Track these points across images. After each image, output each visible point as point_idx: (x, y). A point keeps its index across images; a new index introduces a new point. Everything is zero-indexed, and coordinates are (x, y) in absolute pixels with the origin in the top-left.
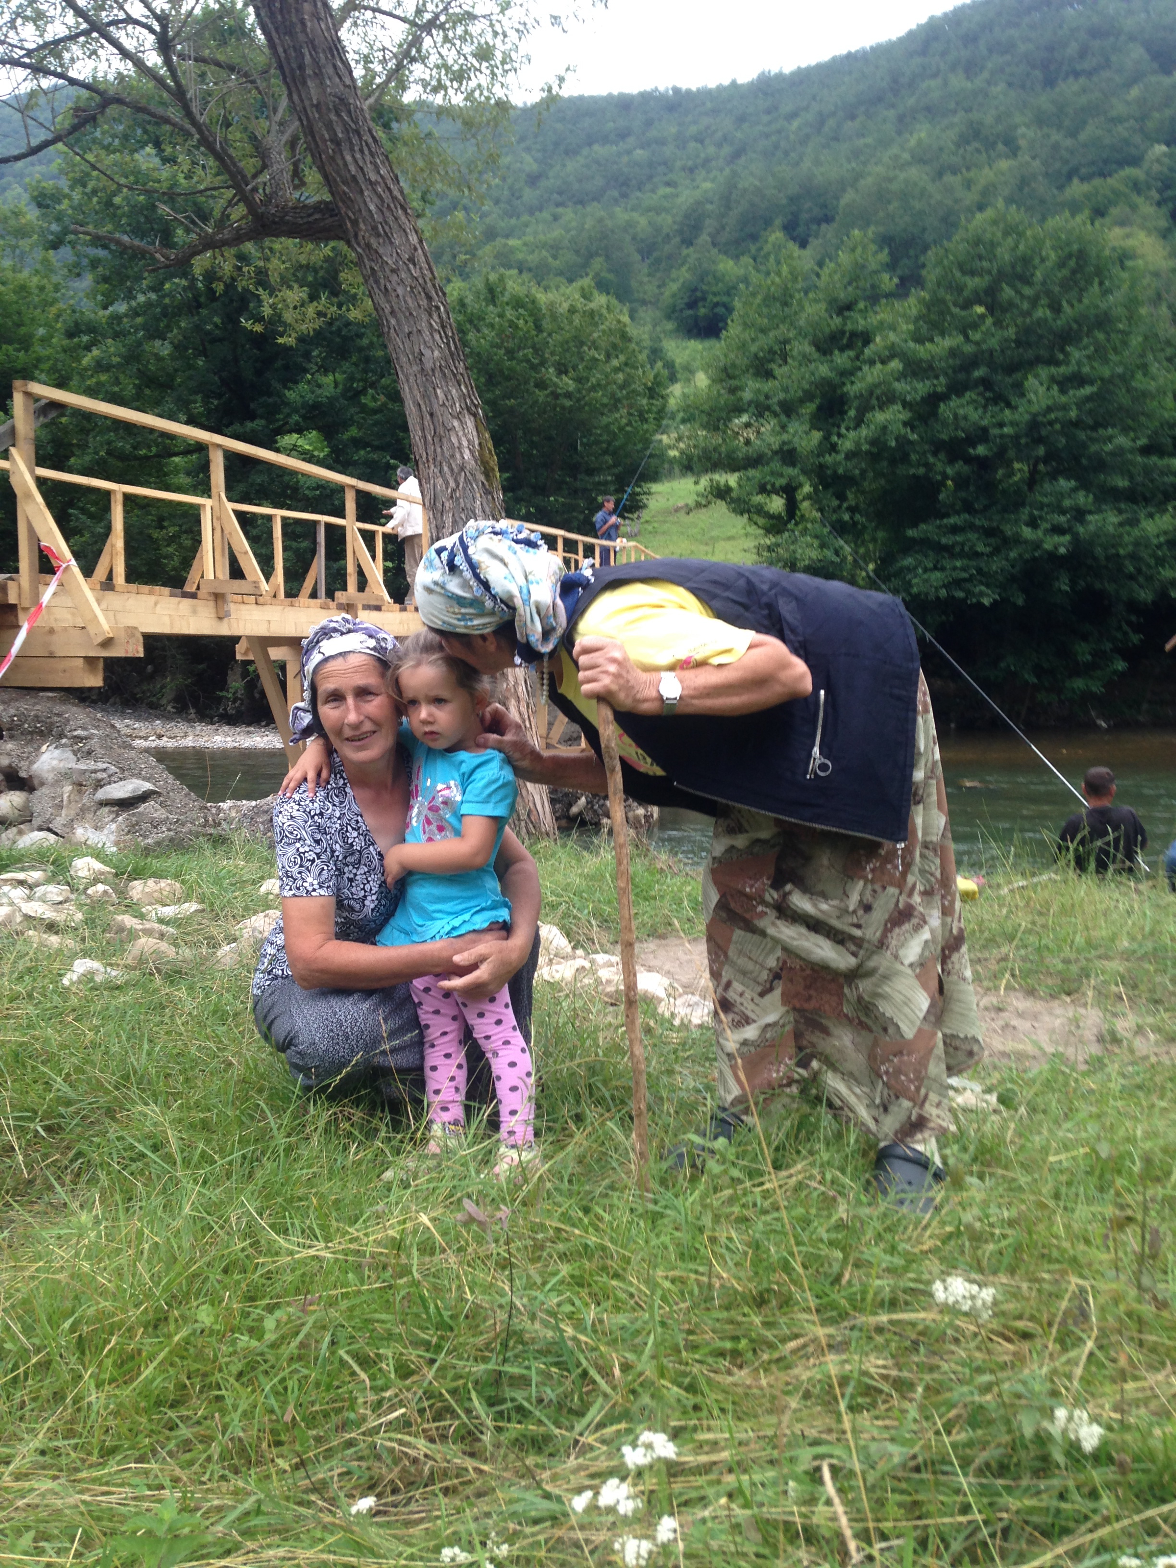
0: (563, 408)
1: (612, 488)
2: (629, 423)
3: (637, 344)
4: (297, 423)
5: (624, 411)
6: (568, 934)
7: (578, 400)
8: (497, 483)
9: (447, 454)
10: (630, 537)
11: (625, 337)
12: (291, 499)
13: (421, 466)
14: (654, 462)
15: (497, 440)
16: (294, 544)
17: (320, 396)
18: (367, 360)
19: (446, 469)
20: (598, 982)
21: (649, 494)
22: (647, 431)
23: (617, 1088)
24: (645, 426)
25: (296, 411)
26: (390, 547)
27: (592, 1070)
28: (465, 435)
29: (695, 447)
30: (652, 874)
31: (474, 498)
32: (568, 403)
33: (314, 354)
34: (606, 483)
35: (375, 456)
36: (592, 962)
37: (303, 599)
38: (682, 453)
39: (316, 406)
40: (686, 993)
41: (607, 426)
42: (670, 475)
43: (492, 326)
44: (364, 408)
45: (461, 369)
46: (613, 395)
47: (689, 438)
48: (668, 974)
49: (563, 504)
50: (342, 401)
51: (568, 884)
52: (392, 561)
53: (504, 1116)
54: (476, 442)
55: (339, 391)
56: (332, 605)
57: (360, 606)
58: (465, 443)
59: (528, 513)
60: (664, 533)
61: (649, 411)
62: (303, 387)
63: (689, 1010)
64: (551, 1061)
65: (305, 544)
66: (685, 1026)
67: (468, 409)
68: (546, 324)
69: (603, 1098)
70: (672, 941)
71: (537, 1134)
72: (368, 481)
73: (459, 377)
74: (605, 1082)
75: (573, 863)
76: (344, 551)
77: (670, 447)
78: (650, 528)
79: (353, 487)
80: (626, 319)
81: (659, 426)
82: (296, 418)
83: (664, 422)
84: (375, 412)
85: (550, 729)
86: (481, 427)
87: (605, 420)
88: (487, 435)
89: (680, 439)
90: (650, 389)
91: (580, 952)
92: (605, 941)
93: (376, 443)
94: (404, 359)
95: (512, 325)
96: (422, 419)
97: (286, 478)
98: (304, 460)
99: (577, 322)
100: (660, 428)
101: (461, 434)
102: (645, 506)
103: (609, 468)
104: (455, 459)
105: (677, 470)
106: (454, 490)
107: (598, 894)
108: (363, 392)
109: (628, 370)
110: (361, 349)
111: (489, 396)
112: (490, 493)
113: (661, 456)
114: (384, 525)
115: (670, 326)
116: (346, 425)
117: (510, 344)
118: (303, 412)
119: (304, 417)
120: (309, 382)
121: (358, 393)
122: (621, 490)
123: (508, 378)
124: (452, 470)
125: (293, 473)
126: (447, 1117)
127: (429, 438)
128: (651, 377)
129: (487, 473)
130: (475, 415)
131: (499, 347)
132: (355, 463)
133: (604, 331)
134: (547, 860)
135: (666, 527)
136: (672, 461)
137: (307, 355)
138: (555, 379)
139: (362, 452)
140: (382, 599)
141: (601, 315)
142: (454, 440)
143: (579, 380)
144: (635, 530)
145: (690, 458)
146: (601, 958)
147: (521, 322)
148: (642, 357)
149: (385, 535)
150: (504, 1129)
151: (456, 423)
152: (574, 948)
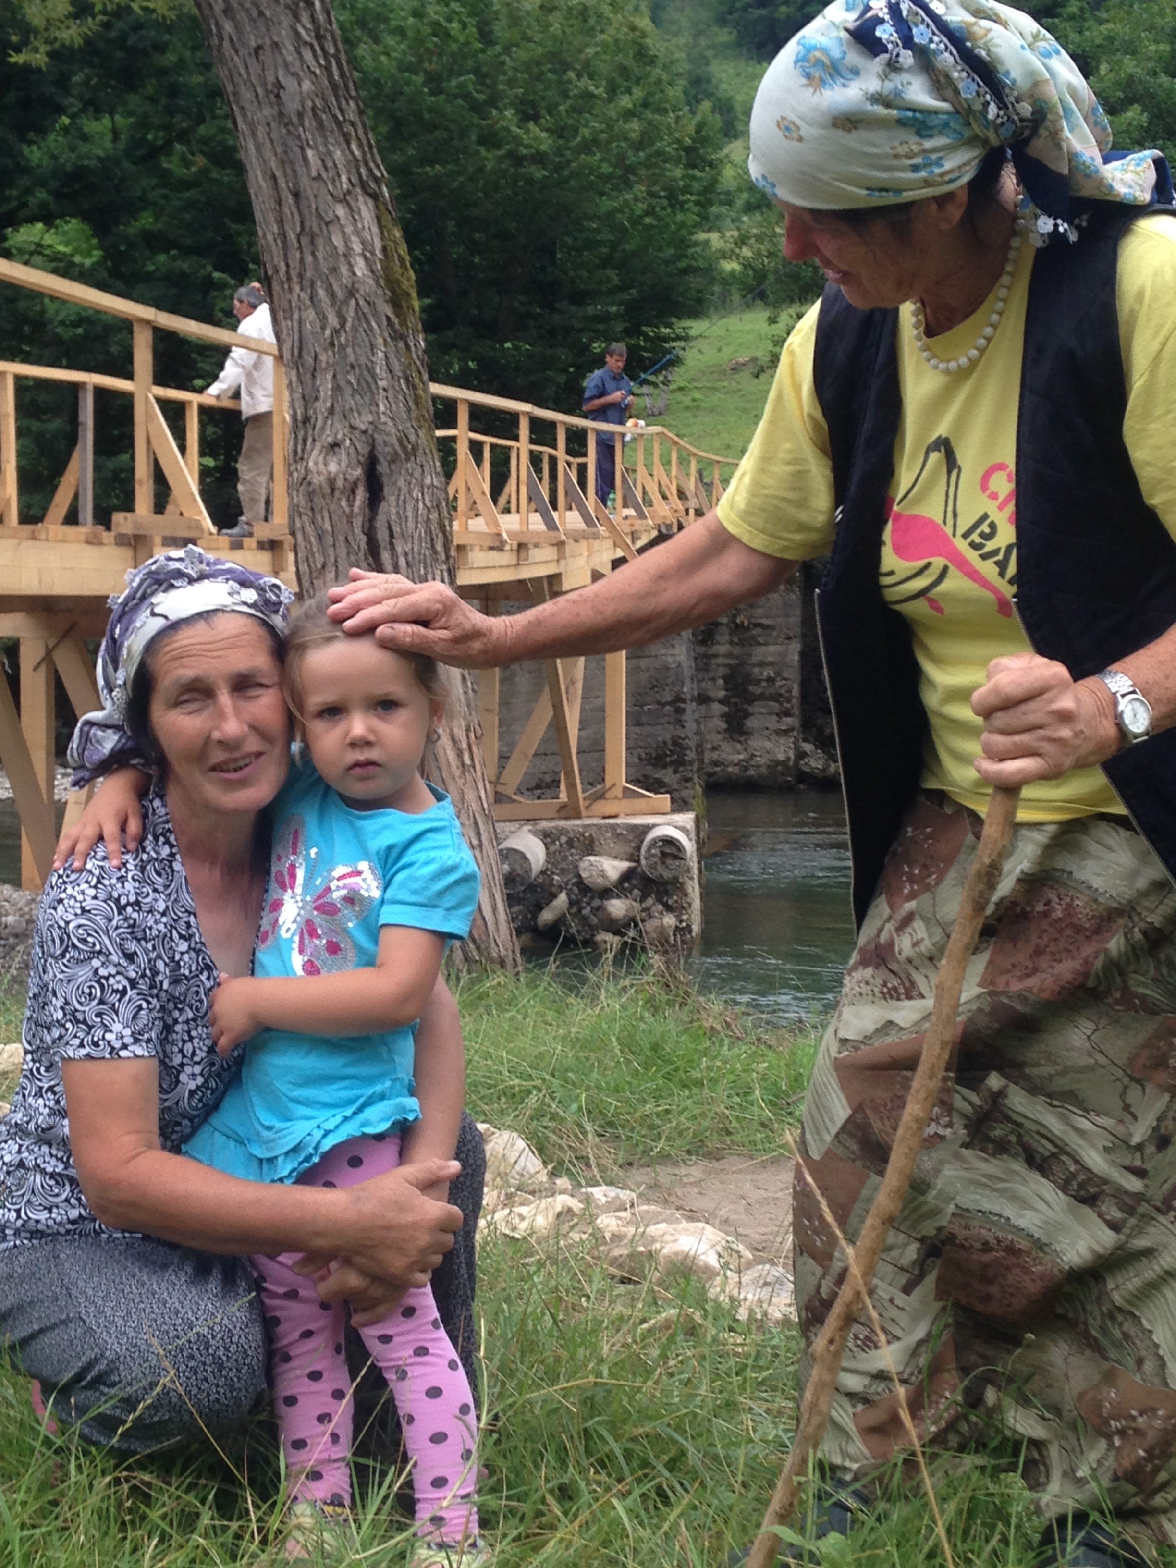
0: (530, 181)
1: (619, 327)
2: (650, 212)
3: (665, 67)
4: (43, 205)
5: (640, 189)
6: (541, 1148)
7: (559, 167)
8: (414, 321)
9: (324, 267)
10: (651, 416)
11: (642, 55)
12: (30, 341)
13: (276, 287)
14: (695, 281)
15: (412, 239)
16: (35, 425)
17: (87, 156)
18: (173, 92)
19: (322, 293)
20: (597, 1236)
21: (686, 338)
22: (682, 225)
23: (634, 1439)
24: (680, 217)
25: (43, 184)
26: (210, 430)
27: (590, 1405)
28: (357, 232)
29: (770, 255)
30: (695, 1039)
31: (372, 347)
32: (539, 173)
33: (77, 78)
34: (606, 318)
35: (185, 266)
36: (588, 1200)
37: (53, 525)
38: (747, 265)
39: (78, 175)
40: (762, 1261)
41: (610, 215)
42: (724, 306)
43: (401, 32)
44: (165, 178)
45: (352, 115)
46: (621, 159)
47: (759, 239)
48: (725, 1224)
49: (529, 356)
50: (127, 165)
51: (541, 1056)
52: (214, 455)
53: (423, 1491)
54: (378, 245)
55: (121, 146)
56: (108, 537)
57: (158, 540)
58: (357, 247)
59: (465, 370)
60: (712, 410)
61: (686, 190)
62: (55, 141)
63: (765, 1293)
64: (511, 1385)
65: (56, 424)
66: (758, 1324)
67: (364, 186)
68: (501, 30)
69: (610, 1456)
70: (732, 1163)
71: (484, 1523)
72: (173, 311)
73: (348, 128)
74: (612, 1427)
75: (550, 1016)
76: (131, 438)
77: (724, 255)
78: (687, 401)
79: (148, 322)
80: (644, 22)
81: (705, 217)
82: (41, 195)
83: (714, 210)
84: (188, 184)
85: (502, 767)
86: (387, 219)
87: (606, 205)
88: (397, 233)
89: (742, 241)
90: (688, 150)
91: (563, 1182)
92: (607, 1162)
93: (188, 241)
94: (246, 95)
95: (438, 30)
96: (279, 203)
97: (22, 304)
98: (55, 271)
99: (555, 28)
100: (706, 222)
101: (349, 229)
102: (676, 362)
103: (613, 291)
104: (339, 276)
105: (736, 298)
106: (336, 332)
107: (595, 1075)
108: (166, 148)
109: (649, 115)
110: (162, 72)
111: (397, 157)
112: (403, 338)
113: (709, 271)
114: (200, 391)
115: (724, 36)
116: (133, 208)
117: (433, 66)
118: (55, 184)
119: (58, 195)
120: (66, 130)
121: (154, 153)
122: (633, 331)
123: (431, 127)
124: (333, 295)
125: (35, 295)
126: (321, 1490)
127: (292, 236)
128: (691, 128)
129: (397, 302)
130: (375, 197)
131: (411, 69)
132: (148, 278)
133: (604, 44)
134: (501, 1009)
135: (715, 399)
136: (728, 281)
137: (63, 82)
138: (515, 129)
139: (162, 258)
140: (199, 526)
141: (600, 16)
142: (337, 241)
143: (560, 132)
144: (660, 404)
145: (761, 276)
146: (600, 1193)
147: (455, 25)
148: (675, 93)
149: (204, 410)
150: (424, 1513)
151: (341, 211)
152: (553, 1174)
